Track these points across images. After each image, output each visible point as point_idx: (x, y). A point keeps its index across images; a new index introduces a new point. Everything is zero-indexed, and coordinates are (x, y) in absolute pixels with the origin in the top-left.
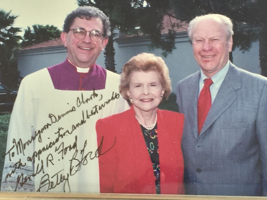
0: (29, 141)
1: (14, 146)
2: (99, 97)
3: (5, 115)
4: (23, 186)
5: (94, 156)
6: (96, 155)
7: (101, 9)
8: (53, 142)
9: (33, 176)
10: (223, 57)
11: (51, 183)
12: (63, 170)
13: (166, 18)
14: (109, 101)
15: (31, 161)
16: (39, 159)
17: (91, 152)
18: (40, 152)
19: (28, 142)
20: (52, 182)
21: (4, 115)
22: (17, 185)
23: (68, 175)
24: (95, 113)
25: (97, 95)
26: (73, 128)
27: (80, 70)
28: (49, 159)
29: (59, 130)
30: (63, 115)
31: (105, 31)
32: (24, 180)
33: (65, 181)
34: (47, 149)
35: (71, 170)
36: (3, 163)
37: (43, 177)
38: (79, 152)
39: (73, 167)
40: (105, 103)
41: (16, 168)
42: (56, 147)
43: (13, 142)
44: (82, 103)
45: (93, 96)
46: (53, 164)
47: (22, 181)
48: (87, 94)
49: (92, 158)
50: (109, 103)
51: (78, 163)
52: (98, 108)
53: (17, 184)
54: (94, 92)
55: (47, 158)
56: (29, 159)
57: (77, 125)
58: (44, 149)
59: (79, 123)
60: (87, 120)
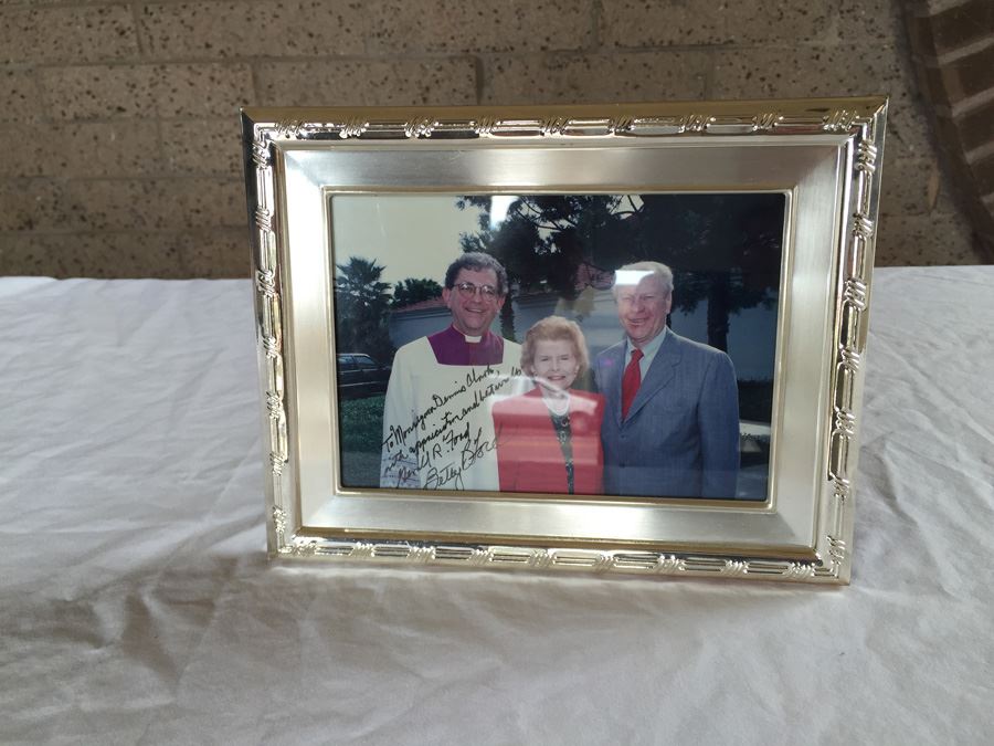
0: (410, 428)
1: (392, 434)
2: (495, 373)
4: (406, 482)
5: (491, 446)
6: (493, 446)
7: (494, 257)
8: (440, 429)
9: (417, 470)
10: (658, 320)
11: (439, 479)
12: (454, 463)
13: (582, 267)
15: (414, 452)
16: (424, 450)
17: (488, 443)
18: (424, 442)
19: (408, 430)
20: (441, 478)
23: (460, 470)
25: (492, 372)
26: (463, 413)
27: (469, 339)
28: (435, 450)
29: (447, 415)
30: (450, 397)
31: (500, 286)
33: (456, 476)
34: (433, 437)
35: (463, 463)
36: (380, 454)
37: (430, 471)
38: (473, 442)
39: (466, 459)
40: (503, 381)
41: (396, 460)
42: (444, 436)
43: (391, 430)
44: (473, 381)
47: (405, 476)
48: (480, 370)
49: (488, 449)
51: (471, 454)
52: (494, 387)
53: (400, 479)
56: (412, 450)
57: (469, 409)
58: (429, 438)
59: (470, 407)
60: (481, 403)
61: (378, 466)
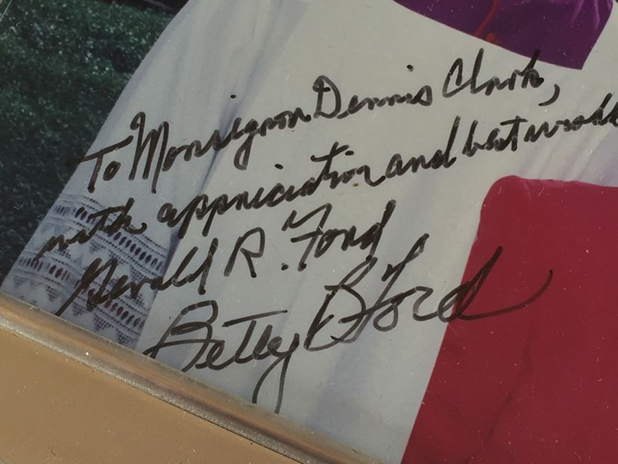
0: (198, 144)
1: (129, 140)
2: (545, 91)
3: (146, 12)
4: (95, 310)
5: (435, 309)
6: (442, 309)
8: (292, 188)
9: (153, 287)
11: (211, 345)
12: (286, 311)
14: (580, 121)
15: (172, 224)
16: (205, 232)
17: (429, 292)
18: (222, 205)
19: (189, 148)
20: (220, 344)
21: (143, 9)
22: (75, 295)
23: (295, 343)
24: (502, 146)
25: (538, 81)
26: (390, 167)
28: (244, 246)
29: (335, 151)
30: (371, 103)
32: (109, 288)
33: (272, 359)
34: (257, 203)
36: (58, 188)
37: (192, 308)
38: (380, 269)
39: (331, 317)
40: (559, 122)
41: (100, 226)
42: (294, 214)
43: (133, 125)
44: (465, 85)
45: (519, 79)
46: (254, 275)
47: (103, 288)
48: (502, 61)
49: (420, 314)
50: (575, 129)
51: (357, 309)
52: (523, 129)
53: (78, 291)
54: (532, 64)
55: (241, 241)
56: (168, 215)
57: (415, 163)
58: (241, 201)
59: (422, 158)
60: (462, 159)
61: (28, 224)
